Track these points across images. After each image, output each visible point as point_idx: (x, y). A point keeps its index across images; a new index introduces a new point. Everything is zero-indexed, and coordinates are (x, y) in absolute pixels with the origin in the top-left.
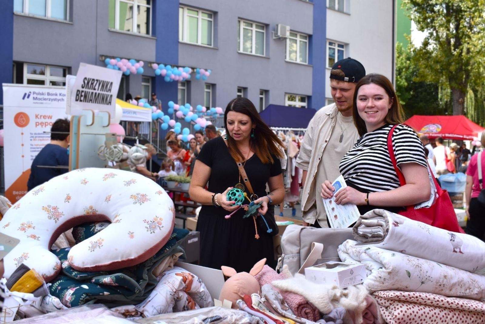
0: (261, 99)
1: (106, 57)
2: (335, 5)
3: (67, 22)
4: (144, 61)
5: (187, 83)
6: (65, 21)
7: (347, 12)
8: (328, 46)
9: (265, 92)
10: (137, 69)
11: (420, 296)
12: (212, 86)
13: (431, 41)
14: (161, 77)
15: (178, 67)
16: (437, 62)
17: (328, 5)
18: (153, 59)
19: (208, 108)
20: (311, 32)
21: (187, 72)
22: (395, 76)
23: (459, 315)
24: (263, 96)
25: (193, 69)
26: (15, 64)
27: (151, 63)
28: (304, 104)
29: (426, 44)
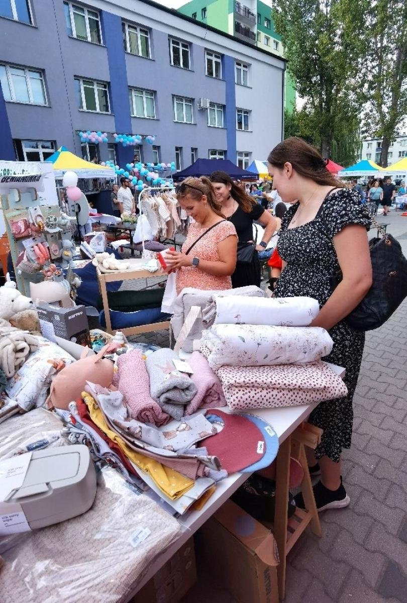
0: (193, 155)
1: (80, 131)
2: (241, 82)
3: (47, 105)
4: (107, 133)
5: (140, 146)
6: (45, 105)
7: (250, 86)
8: (237, 113)
9: (194, 150)
10: (103, 139)
11: (256, 381)
12: (157, 148)
13: (308, 106)
14: (120, 143)
15: (132, 135)
16: (312, 121)
17: (236, 82)
18: (114, 131)
19: (156, 164)
20: (224, 103)
21: (138, 139)
22: (284, 132)
23: (298, 393)
24: (194, 153)
25: (142, 136)
26: (15, 141)
27: (113, 134)
28: (222, 157)
29: (305, 108)
